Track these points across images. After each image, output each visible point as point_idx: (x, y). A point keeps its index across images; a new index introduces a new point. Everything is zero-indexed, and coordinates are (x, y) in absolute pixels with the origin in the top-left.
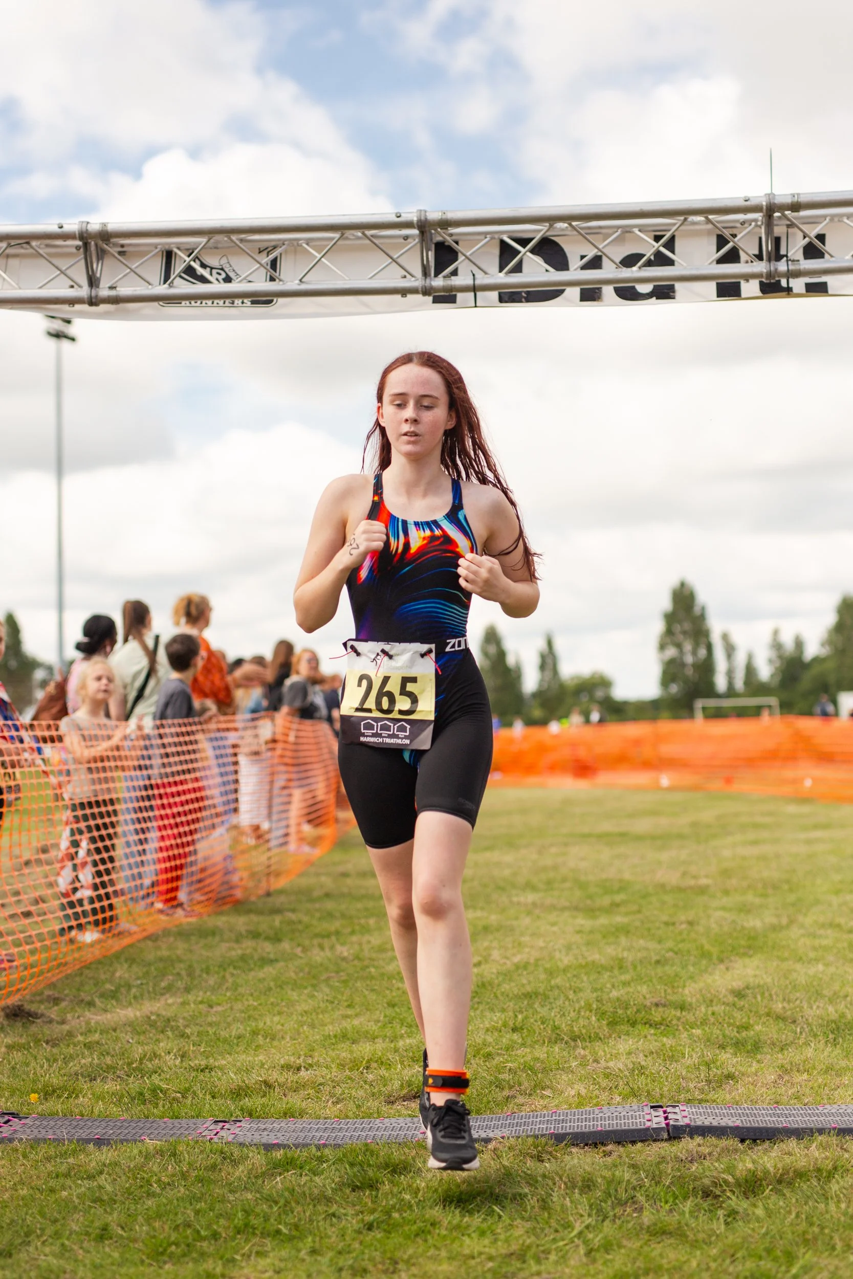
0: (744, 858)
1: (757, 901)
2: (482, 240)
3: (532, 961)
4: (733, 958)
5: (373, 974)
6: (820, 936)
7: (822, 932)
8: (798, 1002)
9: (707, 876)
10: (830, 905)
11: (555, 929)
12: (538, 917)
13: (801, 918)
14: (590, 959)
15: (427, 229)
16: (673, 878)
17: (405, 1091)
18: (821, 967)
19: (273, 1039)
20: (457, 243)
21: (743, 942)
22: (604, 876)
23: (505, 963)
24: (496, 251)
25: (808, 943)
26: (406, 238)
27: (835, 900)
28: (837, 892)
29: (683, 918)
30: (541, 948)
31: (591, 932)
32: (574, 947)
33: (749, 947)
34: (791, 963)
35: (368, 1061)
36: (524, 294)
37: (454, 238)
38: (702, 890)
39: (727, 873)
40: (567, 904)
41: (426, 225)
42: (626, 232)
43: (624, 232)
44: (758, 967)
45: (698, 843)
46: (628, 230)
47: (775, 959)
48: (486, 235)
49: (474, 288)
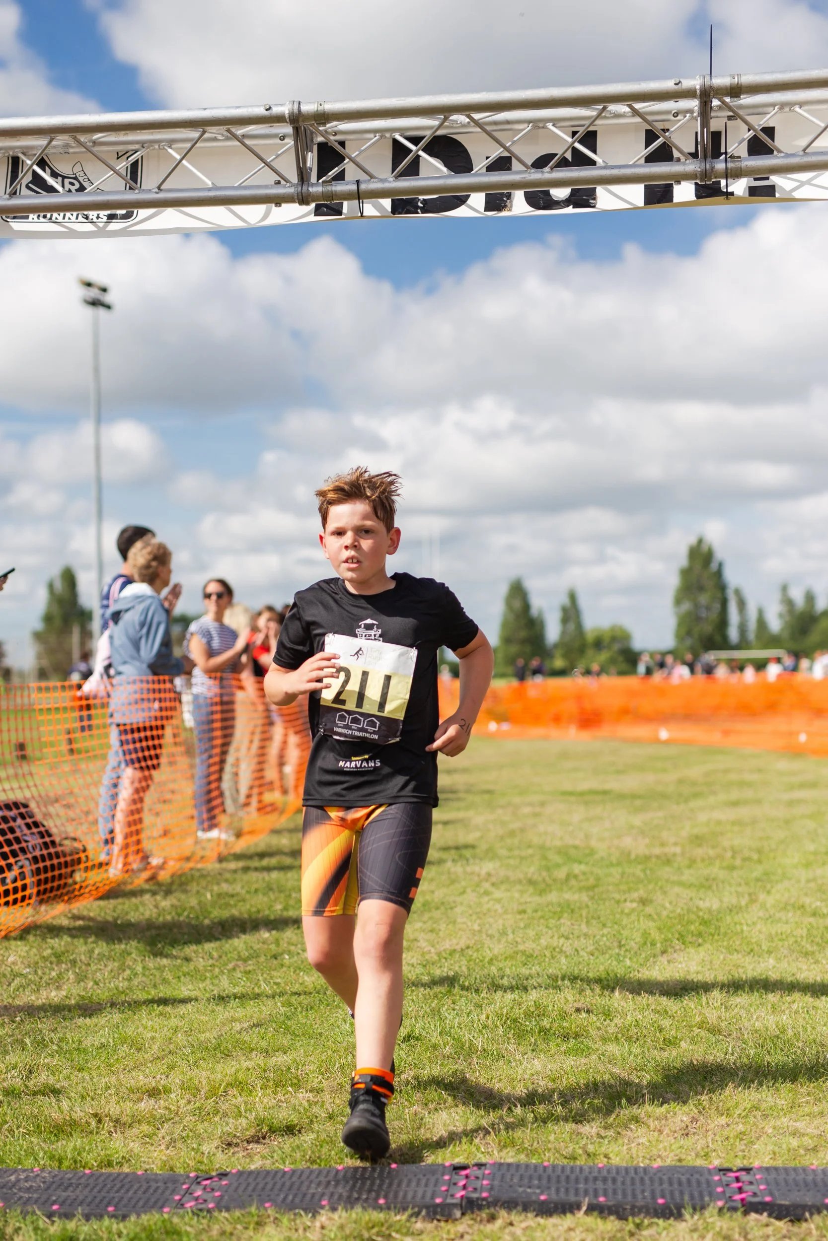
0: (719, 823)
1: (722, 874)
2: (369, 139)
3: (459, 949)
4: (678, 948)
6: (779, 920)
7: (782, 915)
8: (736, 1010)
9: (676, 844)
10: (798, 881)
11: (498, 907)
12: (487, 893)
13: (762, 897)
14: (521, 947)
15: (301, 123)
16: (639, 846)
17: (251, 1132)
18: (772, 961)
20: (342, 144)
21: (692, 928)
22: (570, 841)
23: (430, 952)
24: (388, 153)
25: (764, 929)
26: (283, 138)
27: (804, 874)
28: (808, 865)
29: (635, 895)
30: (474, 933)
31: (536, 911)
32: (510, 931)
33: (700, 935)
34: (740, 956)
35: (229, 1085)
36: (420, 205)
37: (338, 137)
38: (667, 861)
39: (697, 840)
40: (521, 876)
41: (301, 119)
42: (539, 128)
43: (536, 127)
44: (703, 961)
45: (678, 803)
46: (541, 125)
47: (724, 951)
48: (375, 131)
49: (359, 196)
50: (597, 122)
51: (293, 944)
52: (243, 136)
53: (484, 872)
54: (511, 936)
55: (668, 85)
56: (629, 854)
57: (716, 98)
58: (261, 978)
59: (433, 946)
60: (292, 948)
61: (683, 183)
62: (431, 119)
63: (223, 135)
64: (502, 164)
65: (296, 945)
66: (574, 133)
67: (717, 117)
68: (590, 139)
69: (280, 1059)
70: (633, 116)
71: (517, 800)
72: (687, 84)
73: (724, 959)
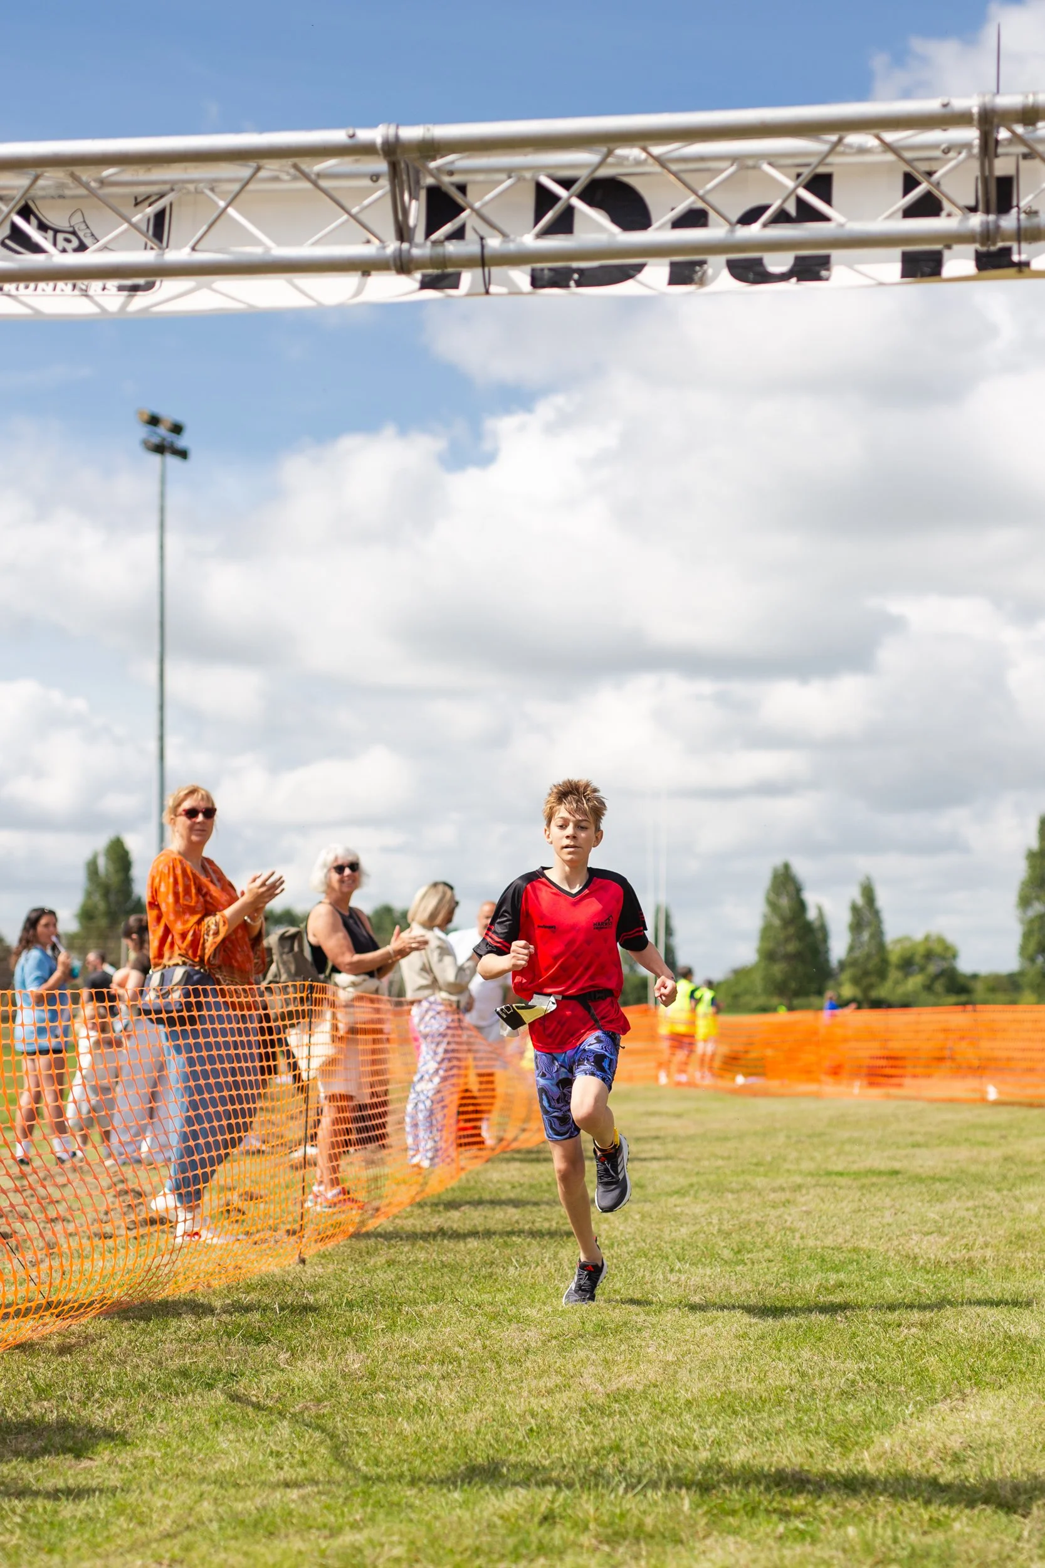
2: (501, 182)
3: (640, 1388)
4: (967, 1391)
5: (377, 1403)
9: (986, 1245)
11: (708, 1330)
14: (734, 1387)
15: (400, 157)
16: (931, 1248)
19: (142, 1524)
20: (462, 188)
21: (994, 1363)
22: (829, 1241)
23: (595, 1391)
24: (529, 201)
26: (375, 177)
30: (667, 1364)
31: (763, 1338)
32: (720, 1363)
33: (1003, 1372)
36: (576, 276)
37: (457, 178)
38: (972, 1269)
39: (1020, 1239)
40: (749, 1287)
41: (399, 151)
42: (748, 168)
43: (744, 168)
44: (1004, 1408)
45: (998, 1190)
46: (750, 163)
47: (1036, 1395)
48: (509, 171)
49: (483, 261)
50: (830, 159)
51: (393, 1378)
52: (319, 175)
53: (695, 1280)
54: (719, 1372)
55: (931, 105)
56: (915, 1258)
57: (1004, 126)
58: (339, 1425)
59: (602, 1384)
60: (392, 1383)
61: (957, 248)
62: (590, 151)
63: (288, 174)
64: (694, 218)
65: (397, 1380)
66: (799, 175)
67: (1007, 155)
68: (821, 184)
69: (348, 1538)
70: (884, 152)
71: (760, 1182)
72: (959, 104)
73: (1035, 1407)
